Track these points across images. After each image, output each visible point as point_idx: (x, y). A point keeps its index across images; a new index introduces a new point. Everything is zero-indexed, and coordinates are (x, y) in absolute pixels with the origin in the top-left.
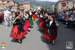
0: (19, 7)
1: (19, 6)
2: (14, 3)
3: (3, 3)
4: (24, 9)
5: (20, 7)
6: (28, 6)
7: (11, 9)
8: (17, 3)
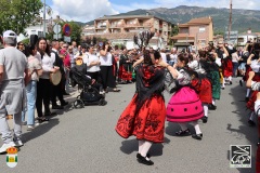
0: (175, 37)
1: (174, 33)
2: (161, 23)
3: (128, 26)
4: (193, 43)
5: (180, 35)
6: (207, 32)
7: (147, 43)
8: (169, 24)
